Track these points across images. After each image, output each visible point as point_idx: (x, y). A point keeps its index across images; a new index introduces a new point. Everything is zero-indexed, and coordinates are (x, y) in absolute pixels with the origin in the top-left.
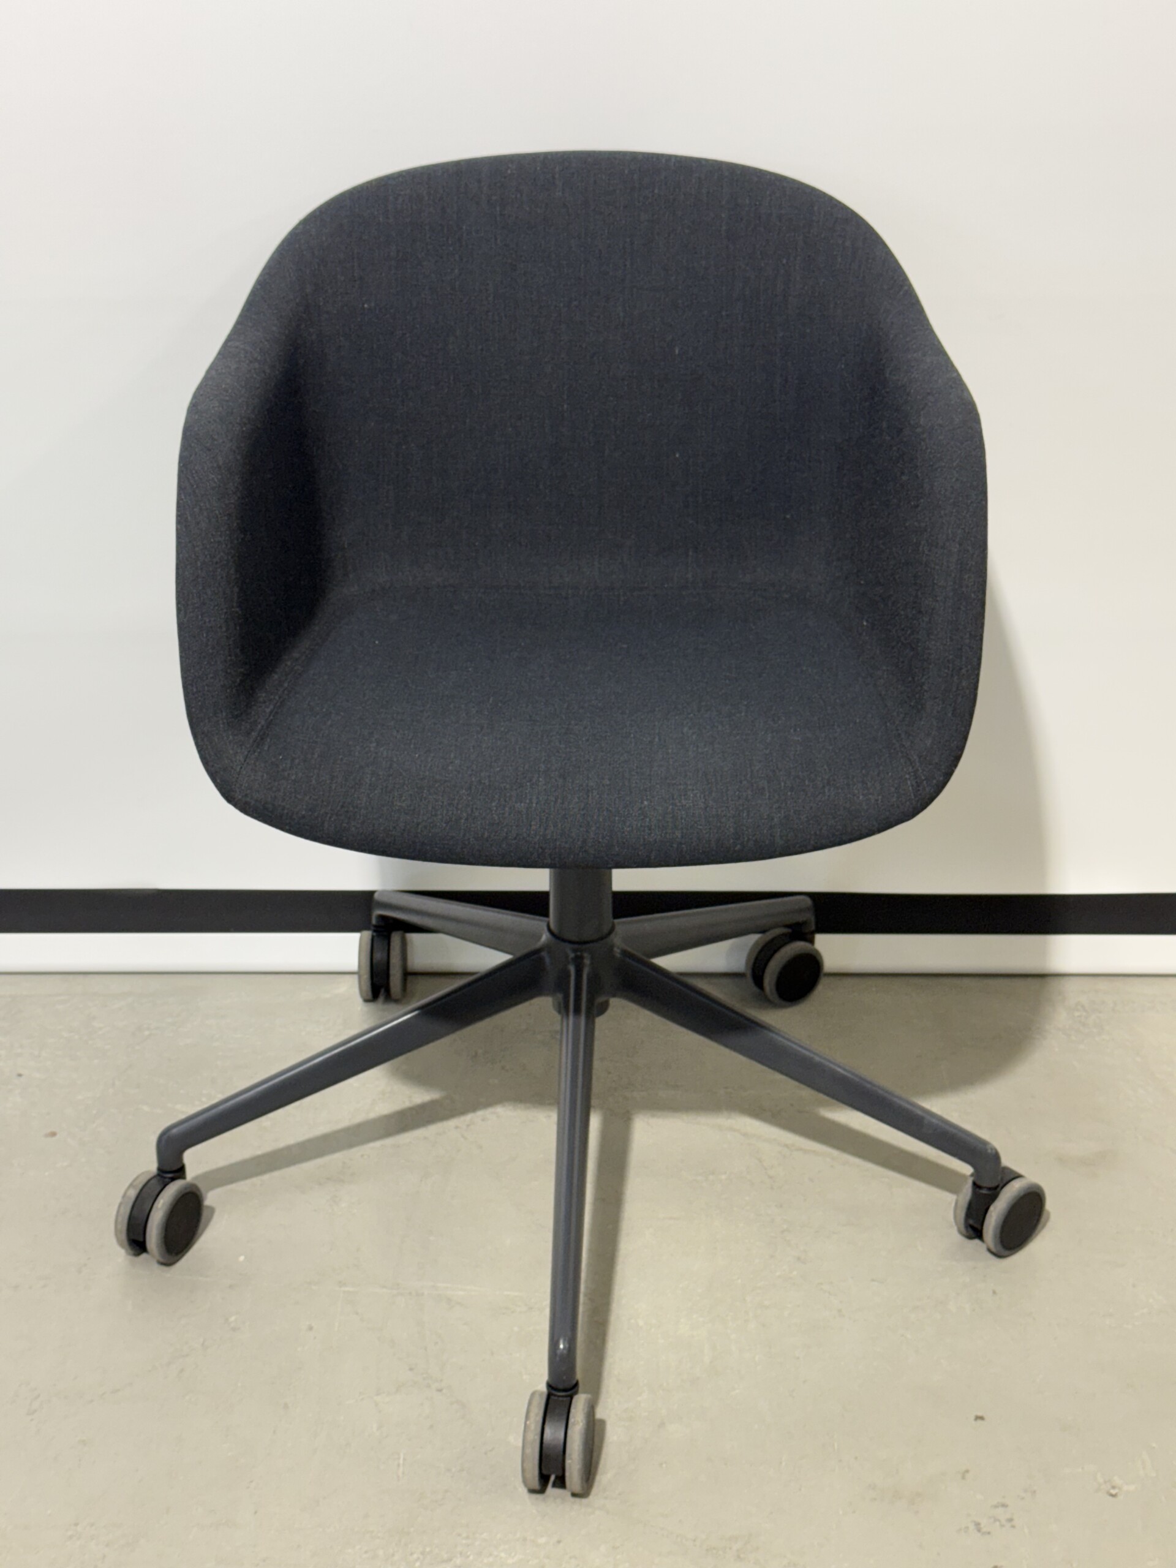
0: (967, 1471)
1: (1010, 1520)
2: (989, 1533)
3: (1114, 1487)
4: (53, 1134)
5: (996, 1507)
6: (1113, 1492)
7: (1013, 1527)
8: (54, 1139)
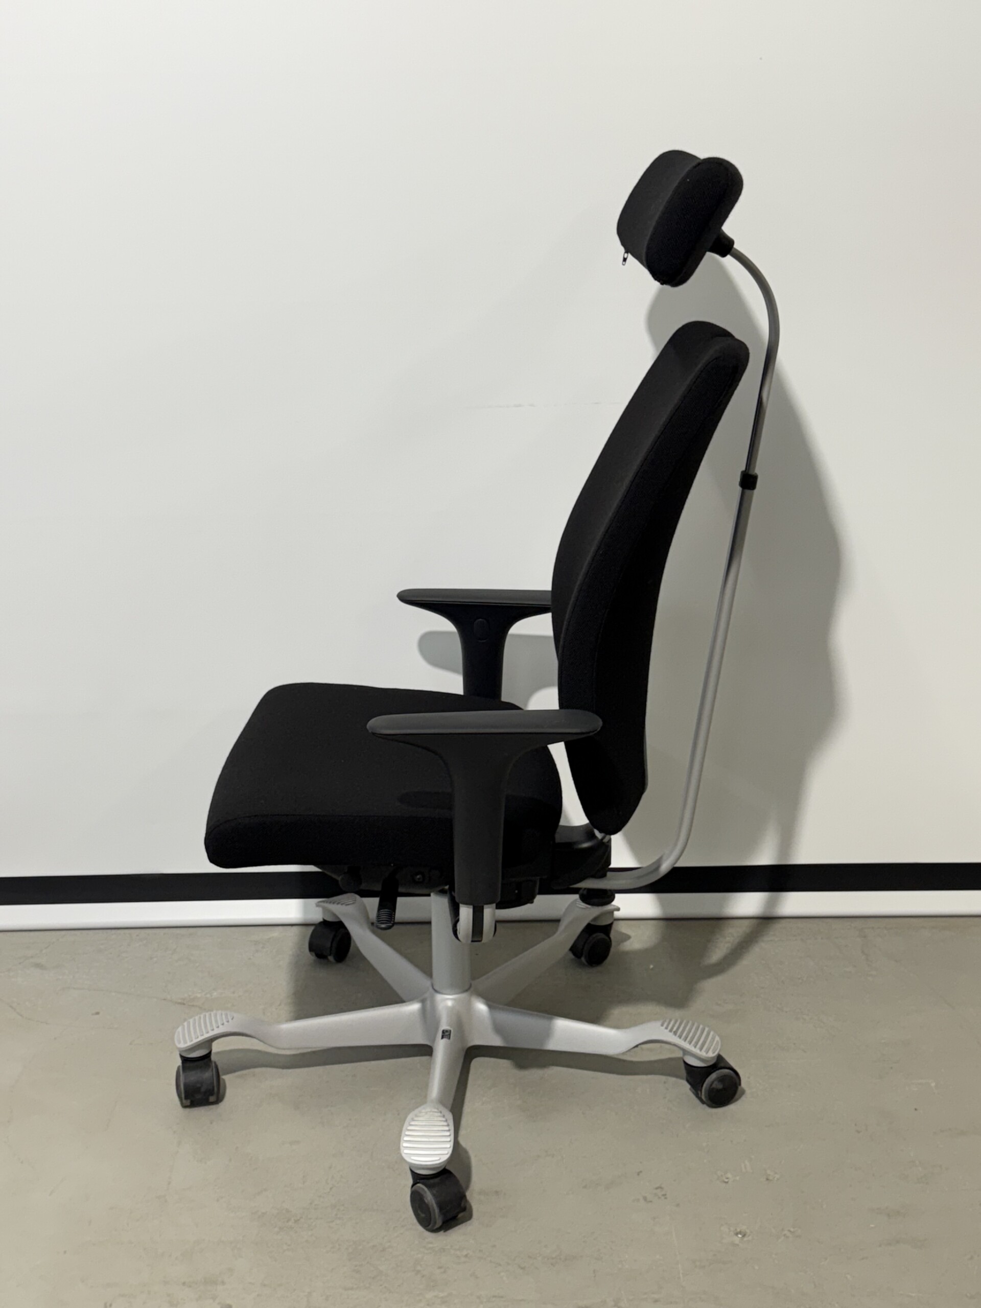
0: (641, 1172)
1: (663, 1195)
2: (651, 1202)
3: (727, 1178)
4: (97, 1013)
5: (657, 1188)
6: (726, 1180)
7: (666, 1198)
8: (97, 1016)
